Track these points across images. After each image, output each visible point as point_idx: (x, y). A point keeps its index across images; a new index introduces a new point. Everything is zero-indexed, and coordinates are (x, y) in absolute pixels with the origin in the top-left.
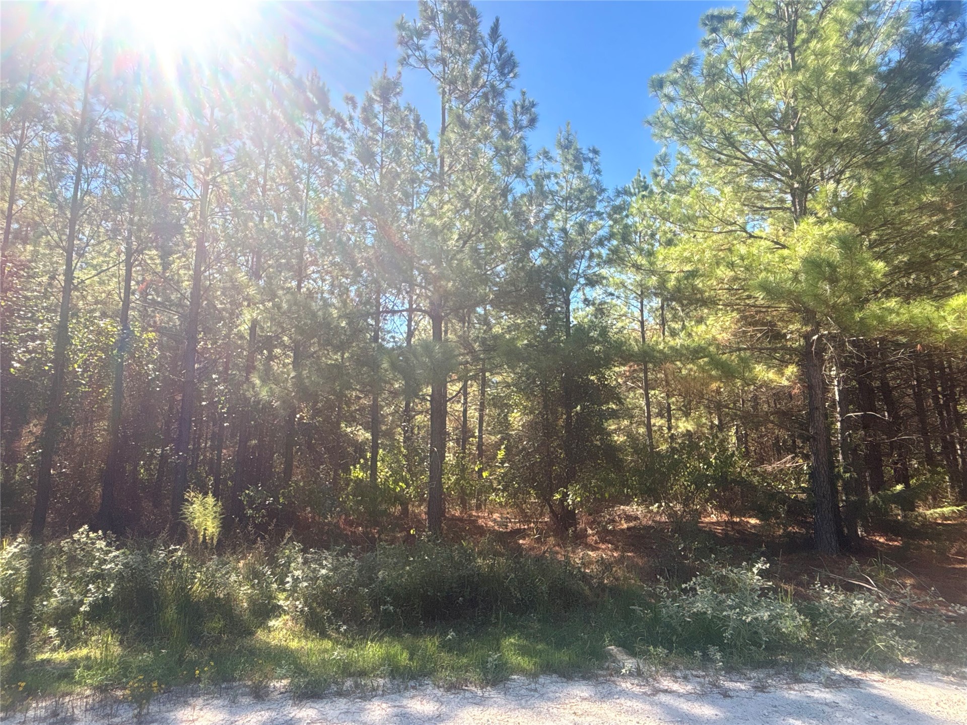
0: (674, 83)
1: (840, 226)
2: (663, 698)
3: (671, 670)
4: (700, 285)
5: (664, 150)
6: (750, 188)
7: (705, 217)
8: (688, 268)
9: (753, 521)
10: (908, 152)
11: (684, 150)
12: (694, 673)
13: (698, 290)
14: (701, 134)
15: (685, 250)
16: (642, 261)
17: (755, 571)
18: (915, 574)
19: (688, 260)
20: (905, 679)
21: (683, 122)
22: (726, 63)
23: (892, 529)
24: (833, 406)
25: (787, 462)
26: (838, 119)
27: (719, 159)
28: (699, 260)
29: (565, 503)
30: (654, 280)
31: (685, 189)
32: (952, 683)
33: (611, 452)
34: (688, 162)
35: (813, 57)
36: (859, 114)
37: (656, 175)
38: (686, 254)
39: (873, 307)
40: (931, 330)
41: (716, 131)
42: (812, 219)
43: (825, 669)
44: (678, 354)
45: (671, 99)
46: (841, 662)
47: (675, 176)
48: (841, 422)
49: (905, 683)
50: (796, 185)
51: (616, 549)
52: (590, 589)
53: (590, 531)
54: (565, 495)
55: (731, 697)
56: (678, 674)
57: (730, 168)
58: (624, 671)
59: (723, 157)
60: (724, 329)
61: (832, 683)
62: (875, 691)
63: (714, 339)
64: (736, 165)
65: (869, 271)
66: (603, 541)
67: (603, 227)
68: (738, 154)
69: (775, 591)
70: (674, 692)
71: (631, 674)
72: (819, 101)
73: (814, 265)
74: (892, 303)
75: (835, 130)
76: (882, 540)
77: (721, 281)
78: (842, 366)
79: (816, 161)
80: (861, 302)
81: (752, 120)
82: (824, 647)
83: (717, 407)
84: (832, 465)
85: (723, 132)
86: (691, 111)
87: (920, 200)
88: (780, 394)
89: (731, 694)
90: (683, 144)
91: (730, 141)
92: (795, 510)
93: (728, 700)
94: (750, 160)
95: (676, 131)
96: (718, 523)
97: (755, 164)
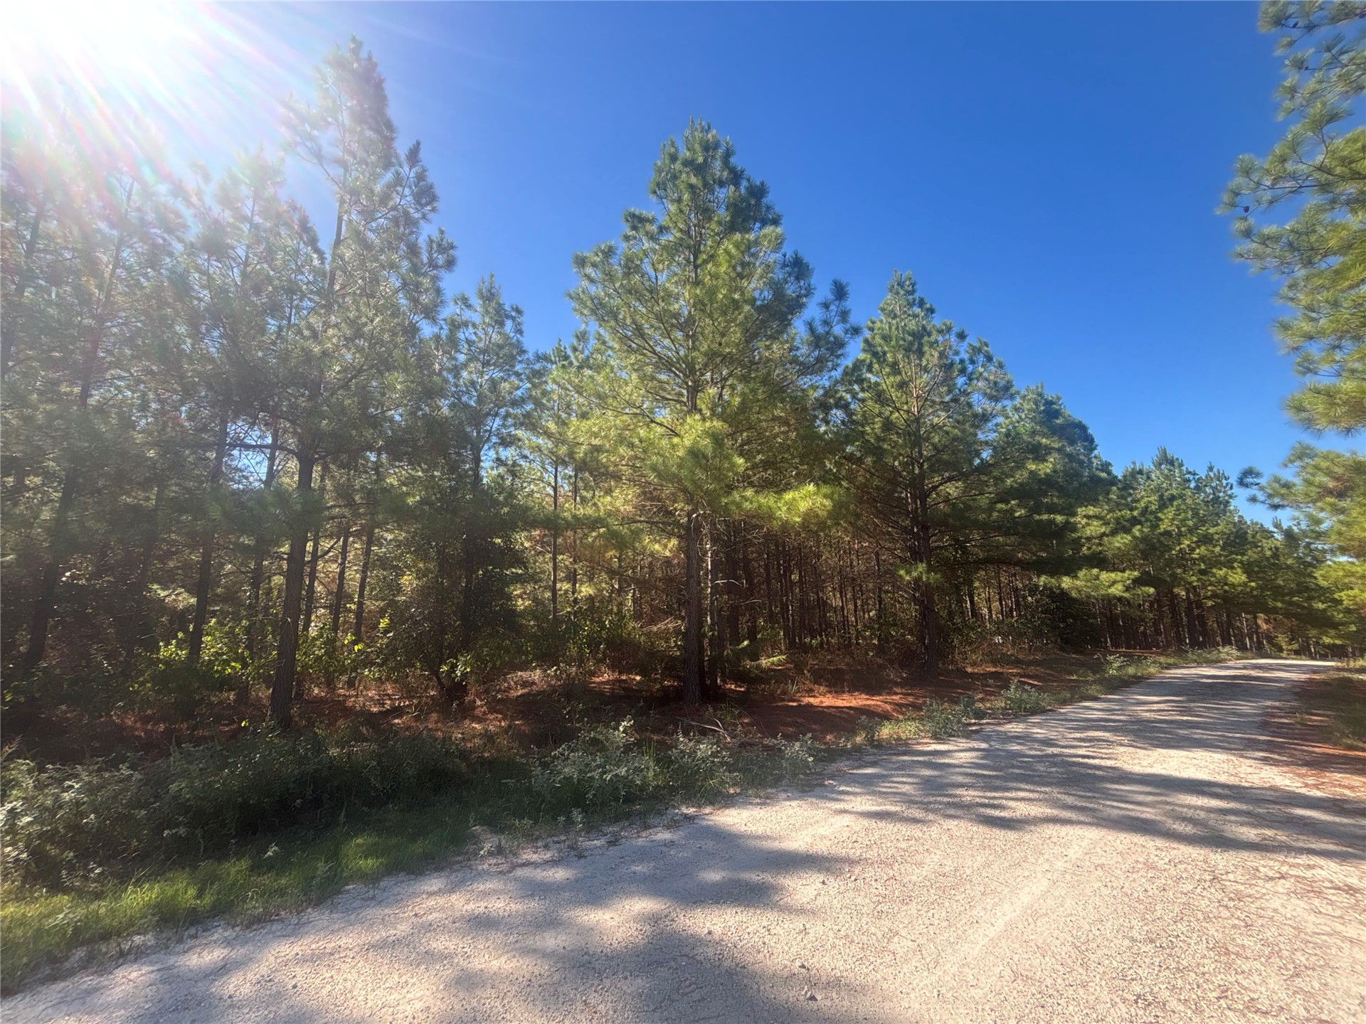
0: (594, 265)
1: (718, 424)
2: (519, 872)
3: (531, 838)
4: (604, 460)
5: (583, 326)
6: (653, 378)
7: (614, 397)
8: (596, 442)
9: (638, 678)
10: (769, 374)
11: (602, 331)
12: (556, 839)
13: (602, 464)
14: (616, 320)
15: (595, 424)
16: (552, 426)
17: (621, 729)
18: (751, 714)
19: (596, 435)
20: (728, 808)
21: (601, 304)
22: (641, 260)
23: (741, 677)
24: (706, 574)
25: (669, 624)
26: (723, 335)
27: (630, 346)
28: (606, 436)
29: (453, 675)
30: (563, 450)
31: (598, 368)
32: (758, 804)
33: (510, 618)
34: (604, 343)
35: (709, 277)
36: (739, 335)
37: (575, 349)
38: (595, 429)
39: (736, 496)
40: (771, 516)
41: (628, 321)
42: (698, 417)
43: (671, 811)
44: (579, 523)
45: (592, 281)
46: (683, 803)
47: (592, 354)
48: (712, 588)
49: (727, 811)
50: (690, 384)
51: (504, 719)
52: (468, 766)
53: (479, 703)
54: (454, 667)
55: (585, 857)
56: (540, 844)
57: (639, 357)
58: (482, 852)
59: (634, 345)
60: (626, 503)
61: (673, 825)
62: (705, 823)
63: (618, 510)
64: (644, 355)
65: (733, 465)
66: (493, 710)
67: (518, 388)
68: (648, 347)
69: (638, 744)
70: (532, 863)
71: (490, 854)
72: (710, 316)
73: (694, 453)
74: (749, 493)
75: (720, 344)
76: (733, 687)
77: (622, 458)
78: (714, 541)
79: (706, 365)
80: (730, 488)
81: (659, 318)
82: (673, 790)
83: (612, 573)
84: (701, 624)
85: (634, 322)
86: (609, 296)
87: (773, 413)
88: (667, 561)
89: (586, 853)
90: (601, 326)
91: (639, 331)
92: (671, 667)
93: (582, 861)
94: (654, 352)
95: (593, 312)
96: (607, 682)
97: (660, 358)
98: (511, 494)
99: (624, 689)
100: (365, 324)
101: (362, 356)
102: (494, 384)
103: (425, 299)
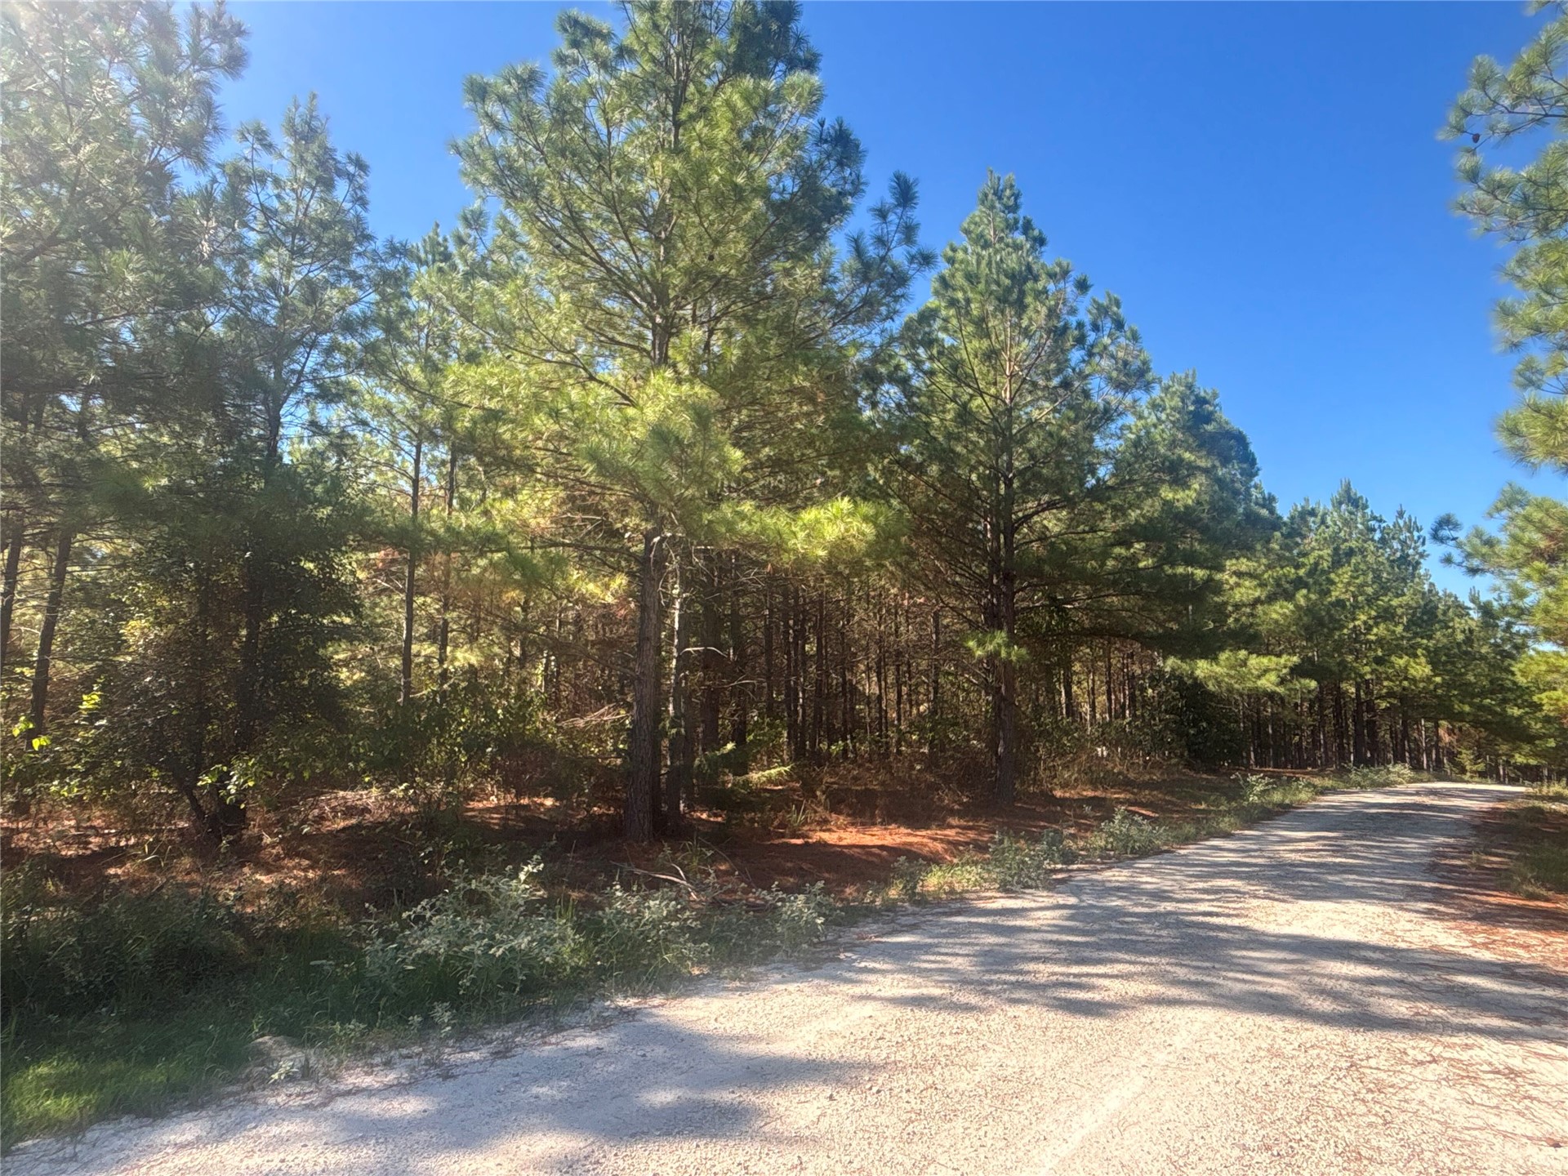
0: (503, 100)
1: (701, 391)
2: (341, 1105)
3: (361, 1052)
4: (507, 436)
5: (477, 204)
6: (596, 305)
7: (528, 331)
8: (493, 405)
9: (549, 802)
10: (787, 317)
11: (509, 215)
12: (404, 1051)
13: (503, 442)
14: (536, 198)
15: (492, 375)
16: (416, 373)
17: (522, 876)
18: (732, 856)
19: (493, 392)
20: (689, 996)
21: (510, 168)
22: (585, 101)
23: (719, 800)
24: (671, 637)
25: (607, 715)
26: (716, 243)
27: (558, 247)
28: (511, 396)
29: (222, 793)
30: (434, 414)
31: (502, 277)
32: (737, 989)
33: (330, 700)
34: (513, 235)
35: (697, 144)
36: (741, 246)
37: (461, 241)
38: (493, 382)
39: (726, 509)
40: (781, 547)
41: (558, 202)
42: (669, 374)
43: (597, 1005)
44: (455, 540)
45: (498, 127)
46: (618, 991)
47: (491, 252)
48: (678, 659)
49: (688, 1002)
50: (658, 320)
51: (312, 867)
52: (247, 942)
53: (267, 840)
54: (224, 778)
55: (454, 1077)
56: (377, 1060)
57: (575, 267)
58: (275, 1076)
59: (565, 245)
60: (540, 511)
61: (602, 1024)
62: (651, 1021)
63: (525, 524)
64: (583, 264)
65: (724, 460)
66: (290, 854)
67: (356, 301)
68: (589, 251)
69: (549, 902)
70: (364, 1090)
71: (290, 1078)
72: (697, 209)
73: (661, 435)
74: (747, 507)
75: (711, 258)
76: (704, 816)
77: (538, 435)
78: (686, 585)
79: (686, 291)
80: (716, 499)
81: (611, 203)
82: (602, 973)
83: (512, 630)
84: (658, 716)
85: (567, 205)
86: (526, 155)
87: (791, 381)
88: (607, 615)
89: (455, 1071)
90: (508, 205)
91: (575, 220)
92: (606, 783)
93: (450, 1083)
94: (601, 262)
95: (498, 180)
96: (496, 809)
97: (609, 271)
98: (336, 485)
99: (526, 820)
100: (62, 155)
101: (56, 213)
102: (312, 291)
103: (181, 120)
